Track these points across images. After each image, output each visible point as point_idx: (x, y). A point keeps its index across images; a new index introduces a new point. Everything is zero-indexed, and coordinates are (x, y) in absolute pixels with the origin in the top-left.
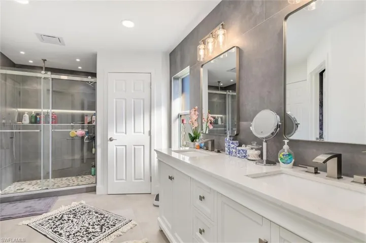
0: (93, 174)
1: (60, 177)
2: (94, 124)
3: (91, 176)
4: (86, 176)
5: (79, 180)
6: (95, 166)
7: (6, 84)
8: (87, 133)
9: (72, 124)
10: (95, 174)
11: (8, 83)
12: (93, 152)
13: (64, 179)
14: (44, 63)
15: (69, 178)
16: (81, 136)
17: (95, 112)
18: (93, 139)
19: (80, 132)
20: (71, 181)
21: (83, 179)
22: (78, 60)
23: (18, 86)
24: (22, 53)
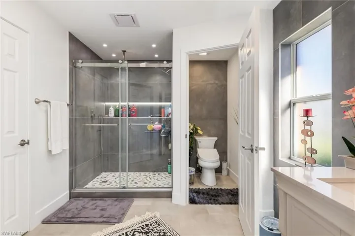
0: (169, 172)
1: (139, 172)
2: (170, 117)
3: (167, 173)
4: (162, 174)
5: (156, 178)
6: (171, 163)
7: (94, 79)
8: (164, 126)
9: (149, 117)
10: (171, 173)
11: (96, 78)
12: (170, 148)
13: (143, 173)
14: (124, 54)
15: (147, 173)
16: (158, 130)
17: (170, 103)
18: (169, 133)
19: (157, 126)
20: (148, 178)
21: (159, 177)
22: (154, 46)
23: (105, 81)
24: (105, 45)
